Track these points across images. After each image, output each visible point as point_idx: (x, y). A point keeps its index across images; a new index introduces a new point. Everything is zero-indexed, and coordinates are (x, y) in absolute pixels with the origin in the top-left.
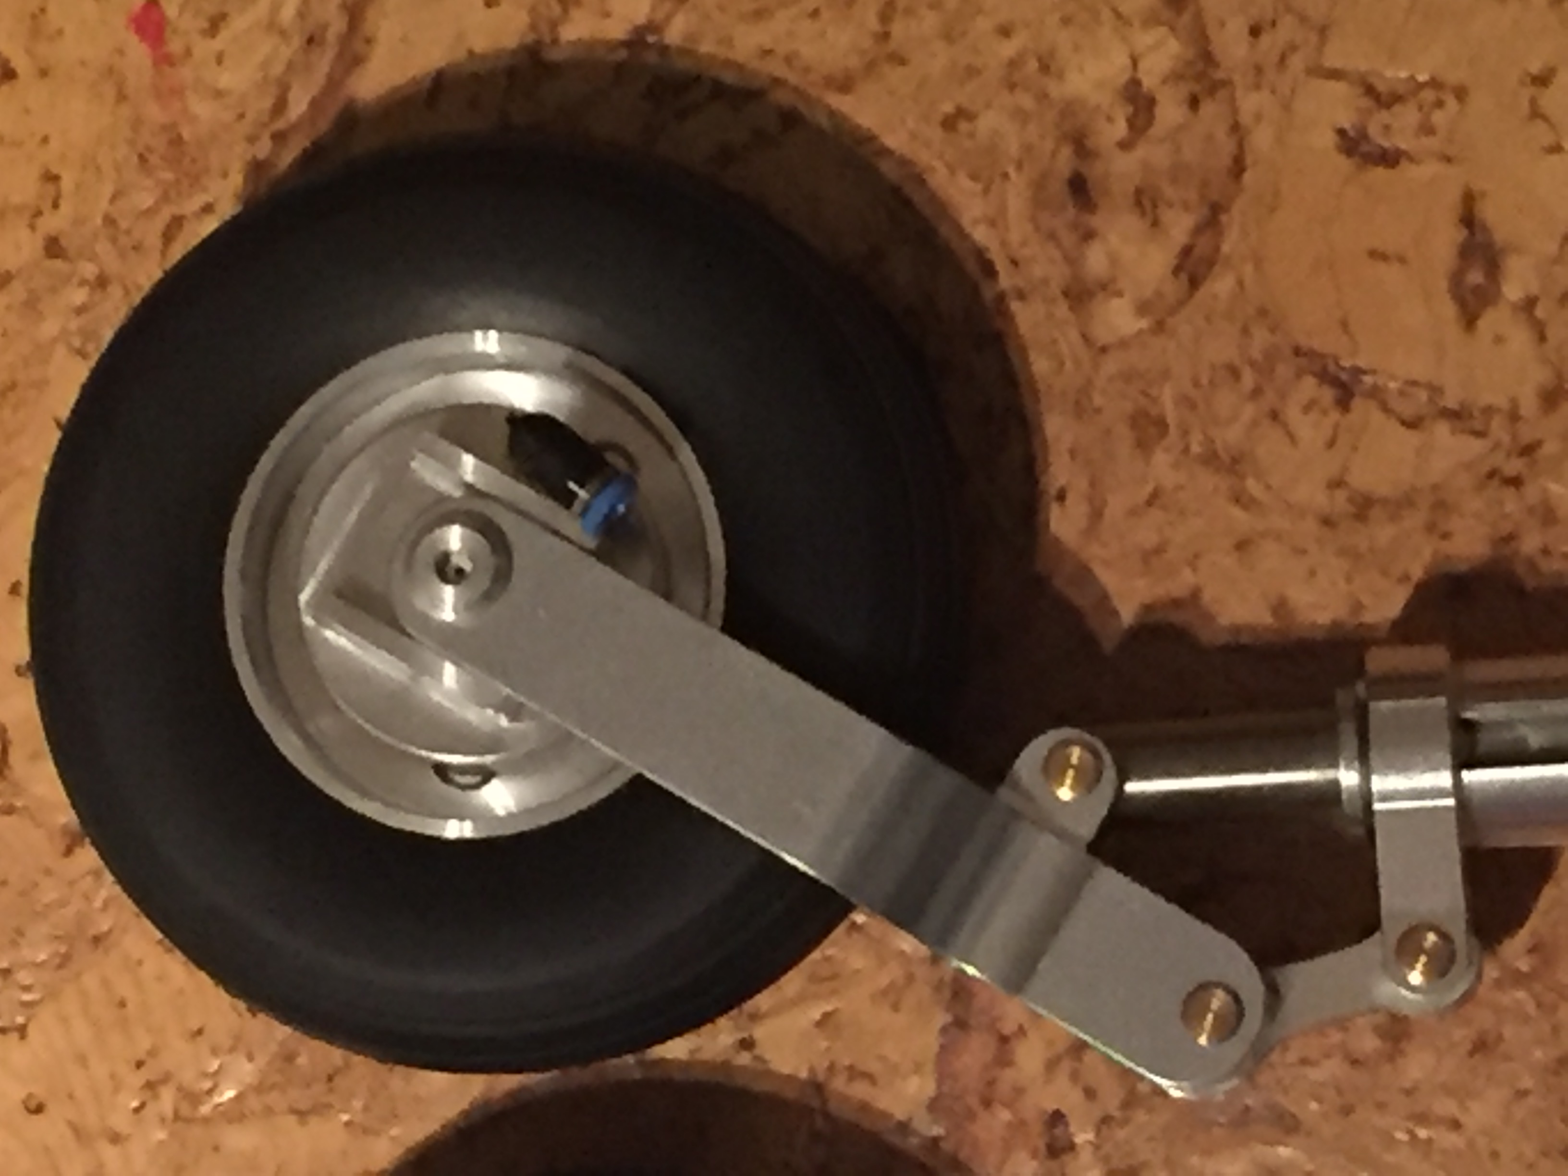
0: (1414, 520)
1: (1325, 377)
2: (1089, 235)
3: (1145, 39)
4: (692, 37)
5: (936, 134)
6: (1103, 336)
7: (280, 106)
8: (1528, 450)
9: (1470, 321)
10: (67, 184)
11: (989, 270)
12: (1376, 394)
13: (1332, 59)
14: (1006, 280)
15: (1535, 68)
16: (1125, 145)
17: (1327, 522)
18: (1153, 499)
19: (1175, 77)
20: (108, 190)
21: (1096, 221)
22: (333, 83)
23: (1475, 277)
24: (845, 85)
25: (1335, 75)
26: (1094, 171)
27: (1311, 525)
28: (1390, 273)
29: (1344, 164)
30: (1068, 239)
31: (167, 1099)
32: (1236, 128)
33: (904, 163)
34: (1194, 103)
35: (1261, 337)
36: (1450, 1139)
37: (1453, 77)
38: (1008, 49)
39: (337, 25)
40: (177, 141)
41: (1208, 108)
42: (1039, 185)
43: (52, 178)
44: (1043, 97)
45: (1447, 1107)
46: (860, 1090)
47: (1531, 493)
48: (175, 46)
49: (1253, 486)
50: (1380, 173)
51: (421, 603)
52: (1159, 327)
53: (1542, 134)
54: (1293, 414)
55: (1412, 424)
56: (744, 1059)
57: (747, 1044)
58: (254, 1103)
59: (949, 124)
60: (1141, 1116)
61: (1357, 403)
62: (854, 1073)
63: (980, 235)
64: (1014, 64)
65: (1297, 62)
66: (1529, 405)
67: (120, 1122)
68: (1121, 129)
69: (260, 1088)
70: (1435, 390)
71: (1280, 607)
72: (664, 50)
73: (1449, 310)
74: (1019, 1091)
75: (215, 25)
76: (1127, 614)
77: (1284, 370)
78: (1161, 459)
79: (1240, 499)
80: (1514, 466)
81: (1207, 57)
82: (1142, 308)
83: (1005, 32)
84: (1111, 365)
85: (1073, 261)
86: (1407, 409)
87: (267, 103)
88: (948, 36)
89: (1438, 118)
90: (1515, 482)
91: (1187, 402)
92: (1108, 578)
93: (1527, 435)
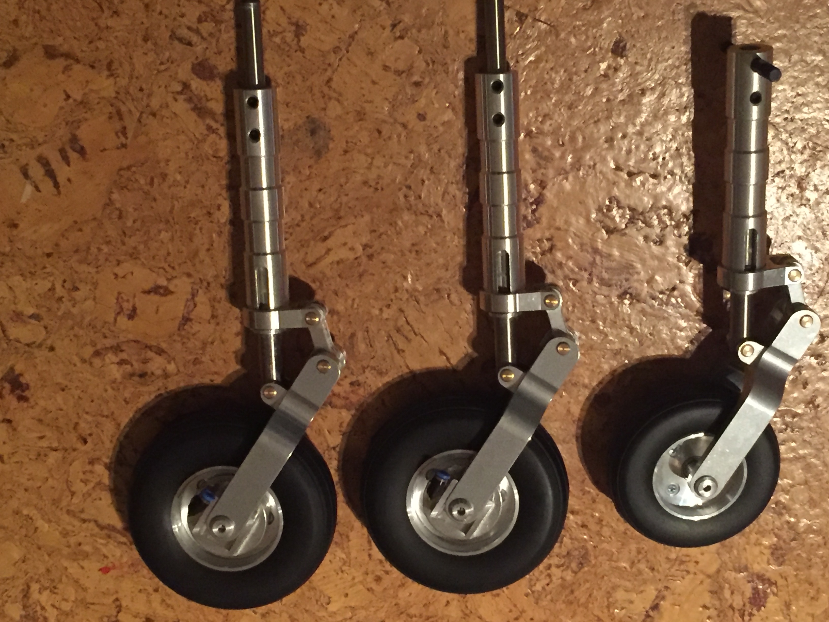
0: (217, 305)
1: (184, 325)
2: (153, 373)
3: (107, 361)
4: (108, 457)
5: (130, 405)
6: (175, 371)
7: (125, 544)
8: (201, 281)
9: (172, 293)
10: (142, 588)
11: (161, 395)
12: (188, 313)
13: (112, 320)
14: (163, 391)
15: (113, 277)
16: (132, 365)
17: (218, 324)
18: (212, 361)
19: (116, 355)
20: (143, 579)
21: (149, 372)
22: (118, 532)
23: (162, 291)
24: (119, 425)
25: (115, 320)
26: (138, 372)
27: (218, 328)
28: (161, 309)
29: (136, 318)
30: (153, 378)
31: (344, 568)
32: (128, 342)
33: (136, 412)
34: (122, 351)
35: (176, 338)
36: (357, 301)
37: (116, 294)
38: (110, 391)
39: (106, 531)
40: (132, 565)
41: (124, 348)
42: (142, 384)
43: (140, 591)
44: (121, 383)
45: (350, 302)
46: (345, 425)
47: (211, 280)
48: (110, 565)
49: (210, 340)
50: (138, 311)
51: (230, 534)
52: (174, 359)
53: (129, 276)
54: (193, 331)
55: (195, 305)
56: (338, 449)
57: (334, 448)
58: (346, 550)
59: (127, 402)
60: (352, 366)
61: (192, 317)
62: (341, 425)
63: (153, 396)
64: (113, 389)
65: (113, 328)
66: (192, 280)
67: (350, 578)
68: (129, 367)
69: (343, 549)
70: (187, 300)
71: (237, 334)
72: (111, 463)
73: (169, 297)
74: (345, 392)
75: (106, 557)
76: (238, 367)
77: (183, 333)
78: (204, 359)
79: (212, 343)
80: (205, 284)
81: (112, 347)
82: (169, 362)
83: (106, 391)
84: (182, 369)
85: (158, 378)
86: (192, 306)
87: (124, 546)
88: (107, 402)
89: (125, 298)
90: (209, 284)
91: (191, 353)
92: (230, 371)
93: (198, 281)
